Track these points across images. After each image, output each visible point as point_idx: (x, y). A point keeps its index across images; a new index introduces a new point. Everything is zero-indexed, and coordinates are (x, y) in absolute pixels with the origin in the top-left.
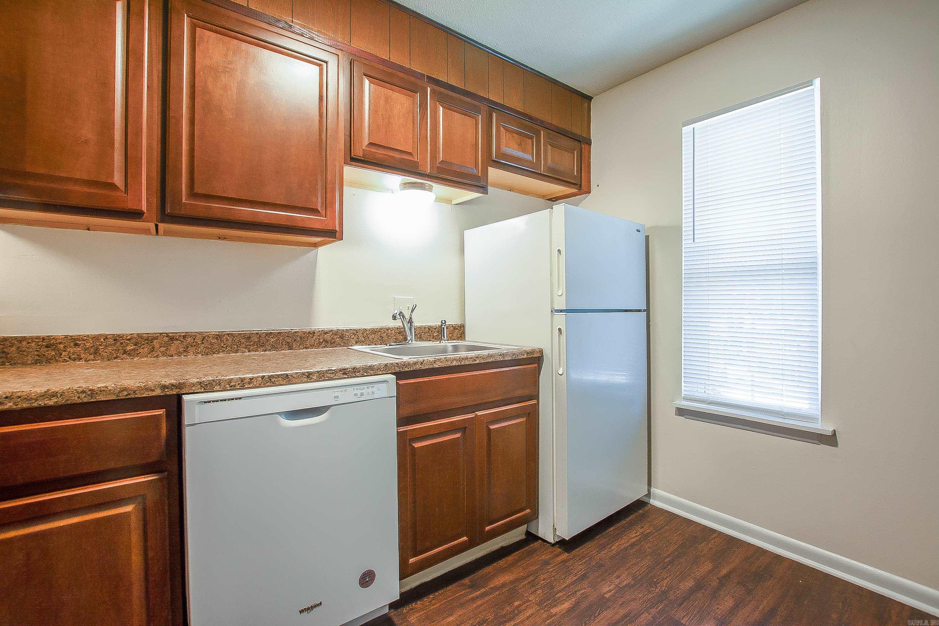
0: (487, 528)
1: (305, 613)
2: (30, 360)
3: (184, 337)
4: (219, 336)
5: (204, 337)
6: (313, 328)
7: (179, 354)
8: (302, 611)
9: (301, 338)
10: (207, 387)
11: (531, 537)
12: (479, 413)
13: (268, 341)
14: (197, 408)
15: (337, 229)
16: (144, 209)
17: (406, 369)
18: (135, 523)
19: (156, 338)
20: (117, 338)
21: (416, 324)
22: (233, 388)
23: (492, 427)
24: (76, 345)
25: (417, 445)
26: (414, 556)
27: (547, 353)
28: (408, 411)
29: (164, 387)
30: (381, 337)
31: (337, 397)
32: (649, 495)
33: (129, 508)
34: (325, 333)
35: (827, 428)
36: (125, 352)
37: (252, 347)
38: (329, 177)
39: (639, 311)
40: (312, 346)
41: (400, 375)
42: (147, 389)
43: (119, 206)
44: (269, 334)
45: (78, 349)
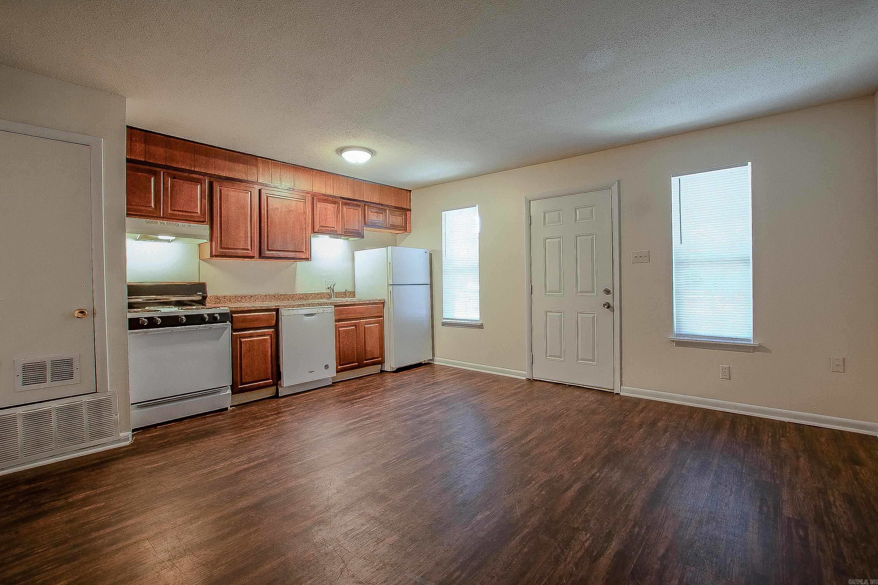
0: (364, 362)
1: (309, 373)
6: (296, 293)
11: (382, 372)
12: (361, 321)
15: (309, 257)
16: (255, 255)
17: (337, 304)
18: (269, 341)
21: (335, 291)
22: (291, 307)
23: (366, 326)
25: (340, 329)
26: (340, 366)
27: (386, 300)
28: (338, 318)
31: (317, 311)
32: (433, 360)
33: (267, 337)
35: (480, 323)
36: (238, 301)
39: (427, 284)
41: (335, 306)
42: (272, 306)
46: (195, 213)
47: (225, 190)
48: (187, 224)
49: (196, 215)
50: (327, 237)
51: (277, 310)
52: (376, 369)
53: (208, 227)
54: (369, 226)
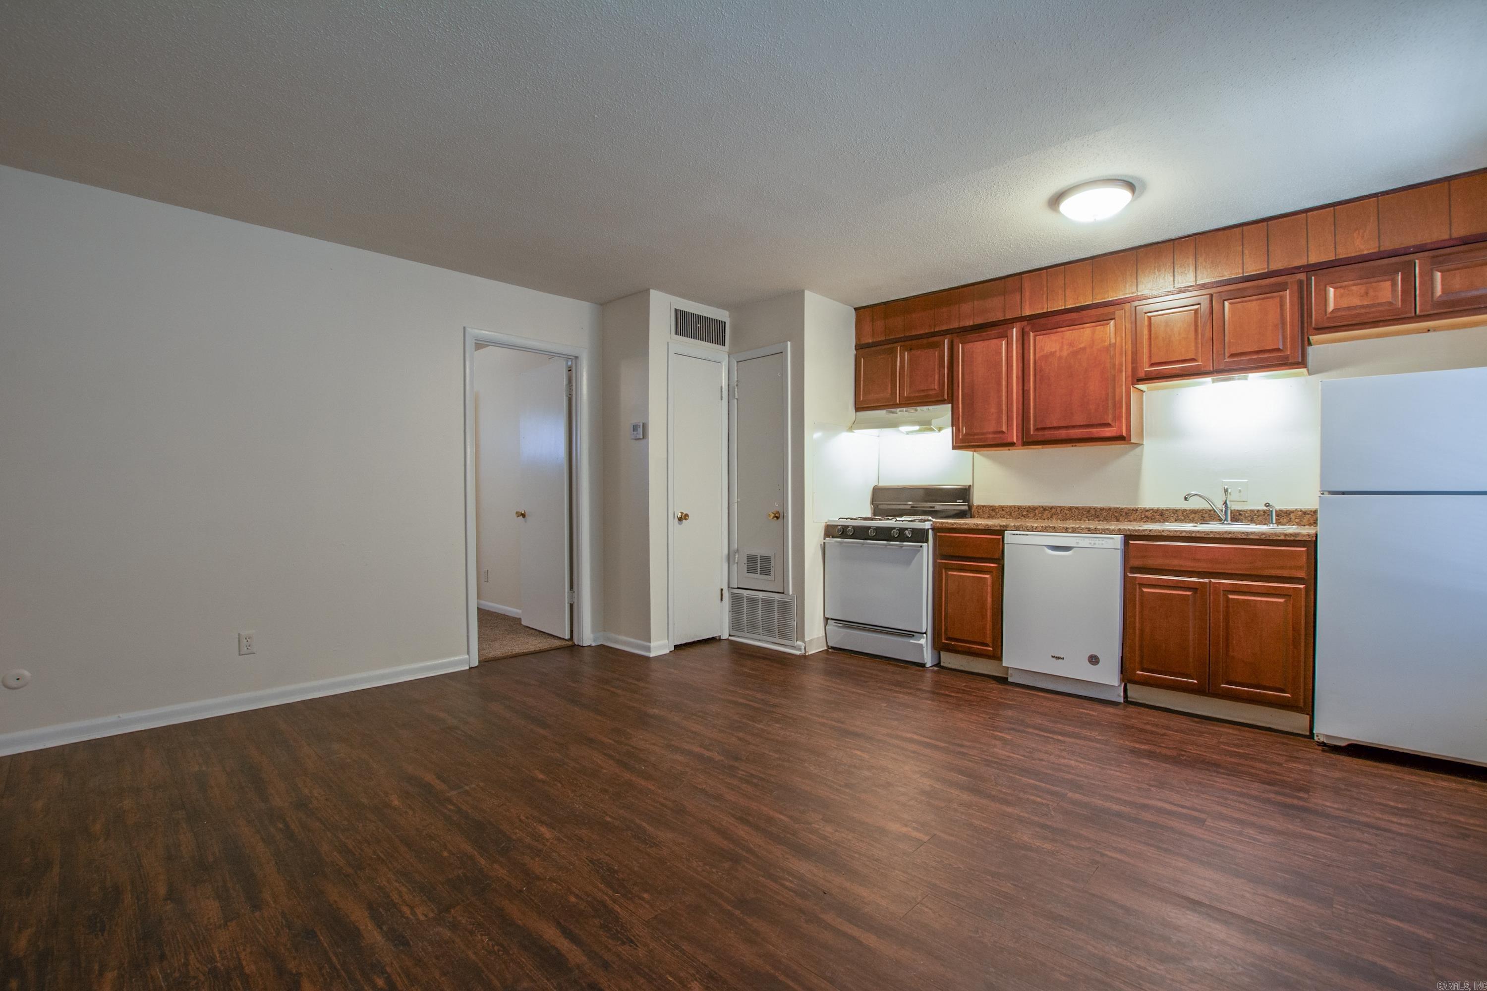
0: (1223, 685)
1: (1055, 659)
2: (986, 516)
3: (1051, 509)
4: (1070, 509)
5: (1062, 509)
6: (1136, 507)
7: (1048, 519)
8: (1053, 657)
9: (1126, 513)
10: (1017, 528)
12: (1213, 581)
13: (1101, 514)
14: (1010, 536)
15: (1124, 434)
16: (1015, 441)
17: (1136, 534)
18: (989, 582)
19: (1037, 509)
20: (1019, 508)
22: (1028, 530)
23: (1231, 596)
24: (1003, 510)
25: (1148, 591)
28: (1133, 563)
29: (1001, 526)
30: (1202, 517)
31: (1077, 543)
33: (987, 576)
34: (1147, 511)
36: (1022, 516)
37: (1090, 518)
38: (1117, 399)
40: (1135, 520)
41: (1128, 537)
42: (995, 526)
43: (1005, 441)
44: (1102, 509)
45: (1003, 512)
46: (932, 389)
47: (969, 346)
48: (925, 408)
49: (933, 392)
50: (1208, 379)
51: (1001, 532)
52: (1295, 722)
53: (950, 405)
54: (1321, 329)
